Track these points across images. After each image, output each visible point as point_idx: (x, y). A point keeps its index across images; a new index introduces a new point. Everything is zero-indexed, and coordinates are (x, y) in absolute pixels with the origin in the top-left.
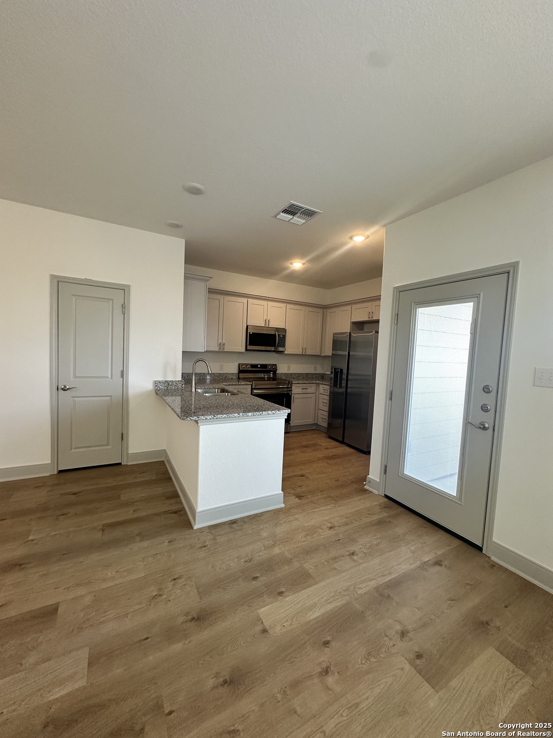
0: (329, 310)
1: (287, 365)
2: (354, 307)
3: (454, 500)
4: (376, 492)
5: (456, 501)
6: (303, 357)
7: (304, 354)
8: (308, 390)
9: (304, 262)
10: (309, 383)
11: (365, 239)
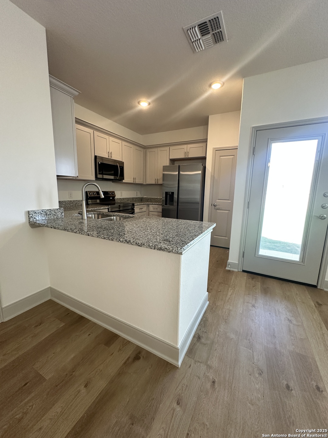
0: (148, 150)
1: (120, 192)
2: (172, 148)
3: (299, 263)
4: (236, 270)
5: (300, 264)
6: (134, 185)
7: (134, 182)
8: (143, 210)
9: (150, 101)
10: (143, 204)
11: (221, 87)
